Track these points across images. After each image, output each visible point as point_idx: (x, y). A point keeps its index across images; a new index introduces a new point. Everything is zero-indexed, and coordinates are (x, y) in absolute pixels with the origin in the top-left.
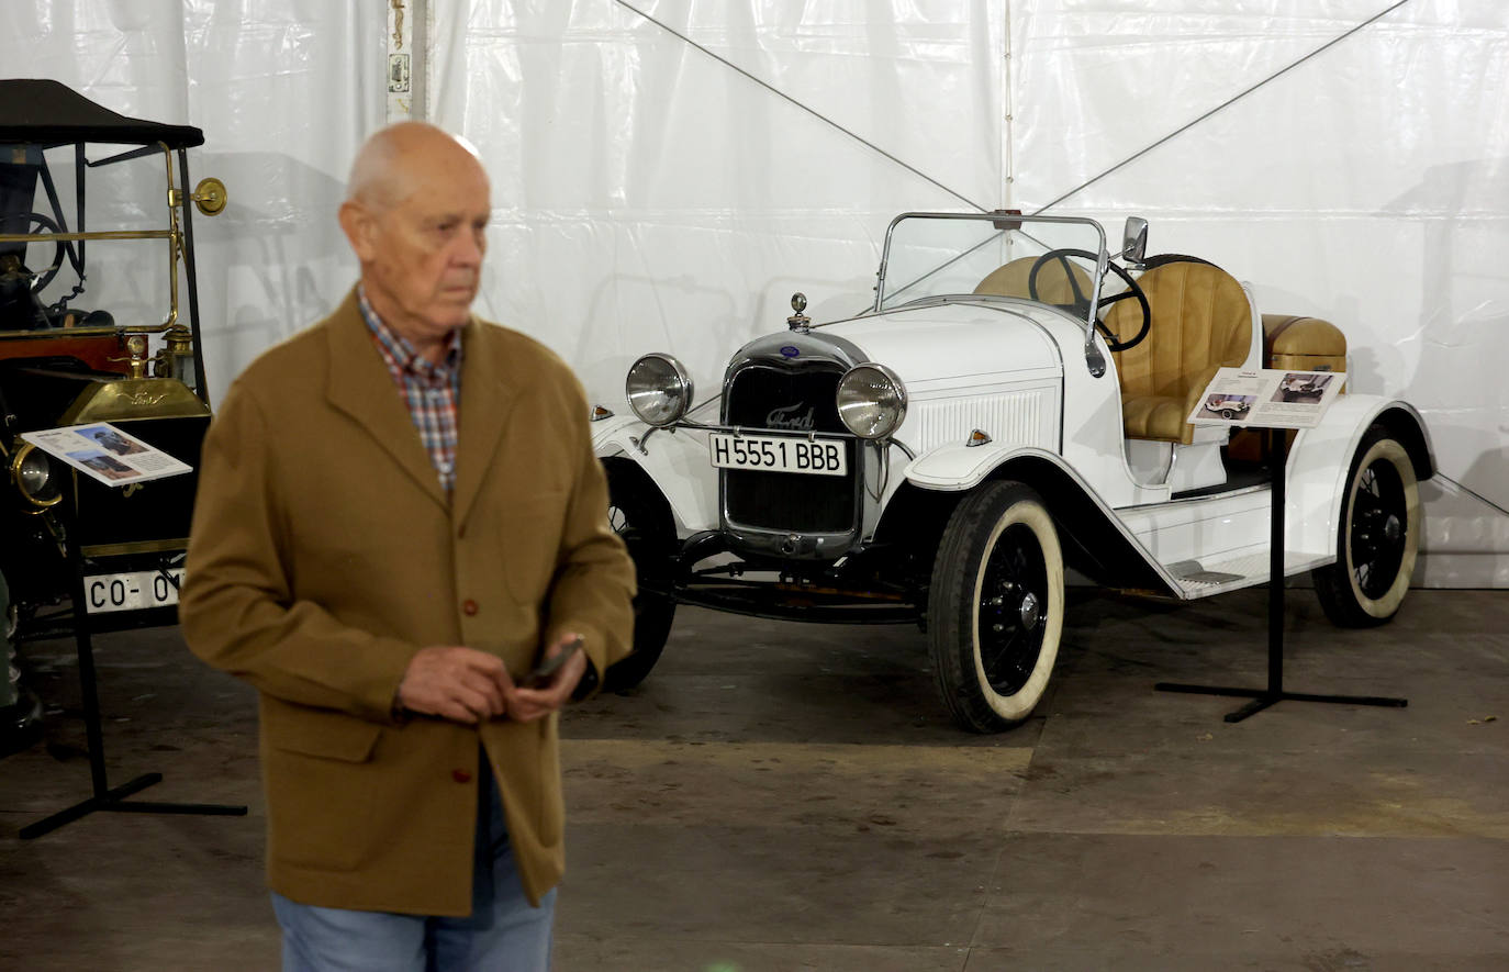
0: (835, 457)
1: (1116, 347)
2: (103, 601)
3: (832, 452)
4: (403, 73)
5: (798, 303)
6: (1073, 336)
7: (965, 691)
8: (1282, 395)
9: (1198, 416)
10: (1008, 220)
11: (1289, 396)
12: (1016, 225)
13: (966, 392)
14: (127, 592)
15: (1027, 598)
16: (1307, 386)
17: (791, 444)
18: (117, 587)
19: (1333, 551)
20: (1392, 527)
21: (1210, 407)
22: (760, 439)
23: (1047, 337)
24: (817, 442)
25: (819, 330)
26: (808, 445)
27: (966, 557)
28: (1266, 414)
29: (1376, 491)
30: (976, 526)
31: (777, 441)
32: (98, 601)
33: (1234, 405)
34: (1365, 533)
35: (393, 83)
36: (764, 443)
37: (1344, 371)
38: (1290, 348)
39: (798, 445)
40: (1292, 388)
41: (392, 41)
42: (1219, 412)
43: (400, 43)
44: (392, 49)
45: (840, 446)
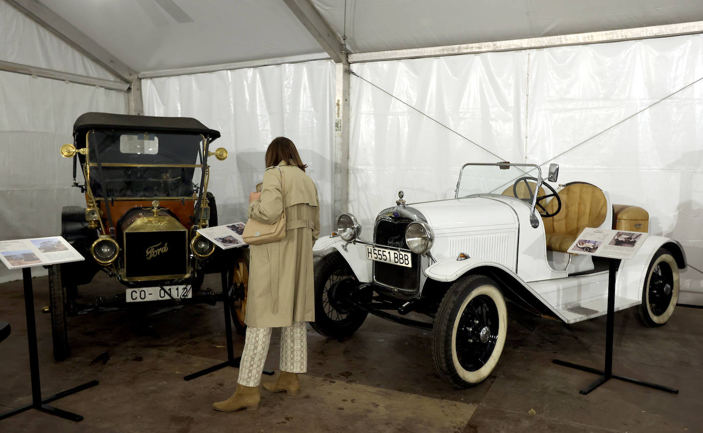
0: (407, 259)
1: (545, 216)
2: (136, 298)
3: (406, 258)
4: (339, 125)
5: (401, 195)
6: (525, 211)
7: (448, 372)
8: (615, 242)
9: (573, 249)
10: (505, 166)
11: (618, 243)
12: (508, 167)
13: (472, 233)
14: (147, 295)
15: (484, 329)
16: (627, 238)
17: (392, 252)
18: (143, 293)
19: (640, 299)
20: (667, 288)
21: (579, 246)
22: (382, 250)
23: (514, 212)
24: (401, 253)
25: (409, 206)
26: (398, 254)
27: (450, 312)
28: (606, 251)
29: (660, 274)
30: (457, 297)
31: (387, 251)
32: (134, 297)
33: (590, 245)
34: (655, 290)
35: (337, 128)
36: (383, 251)
37: (647, 232)
38: (624, 218)
39: (395, 253)
40: (620, 239)
41: (337, 115)
42: (583, 248)
43: (339, 116)
44: (337, 118)
45: (409, 255)
